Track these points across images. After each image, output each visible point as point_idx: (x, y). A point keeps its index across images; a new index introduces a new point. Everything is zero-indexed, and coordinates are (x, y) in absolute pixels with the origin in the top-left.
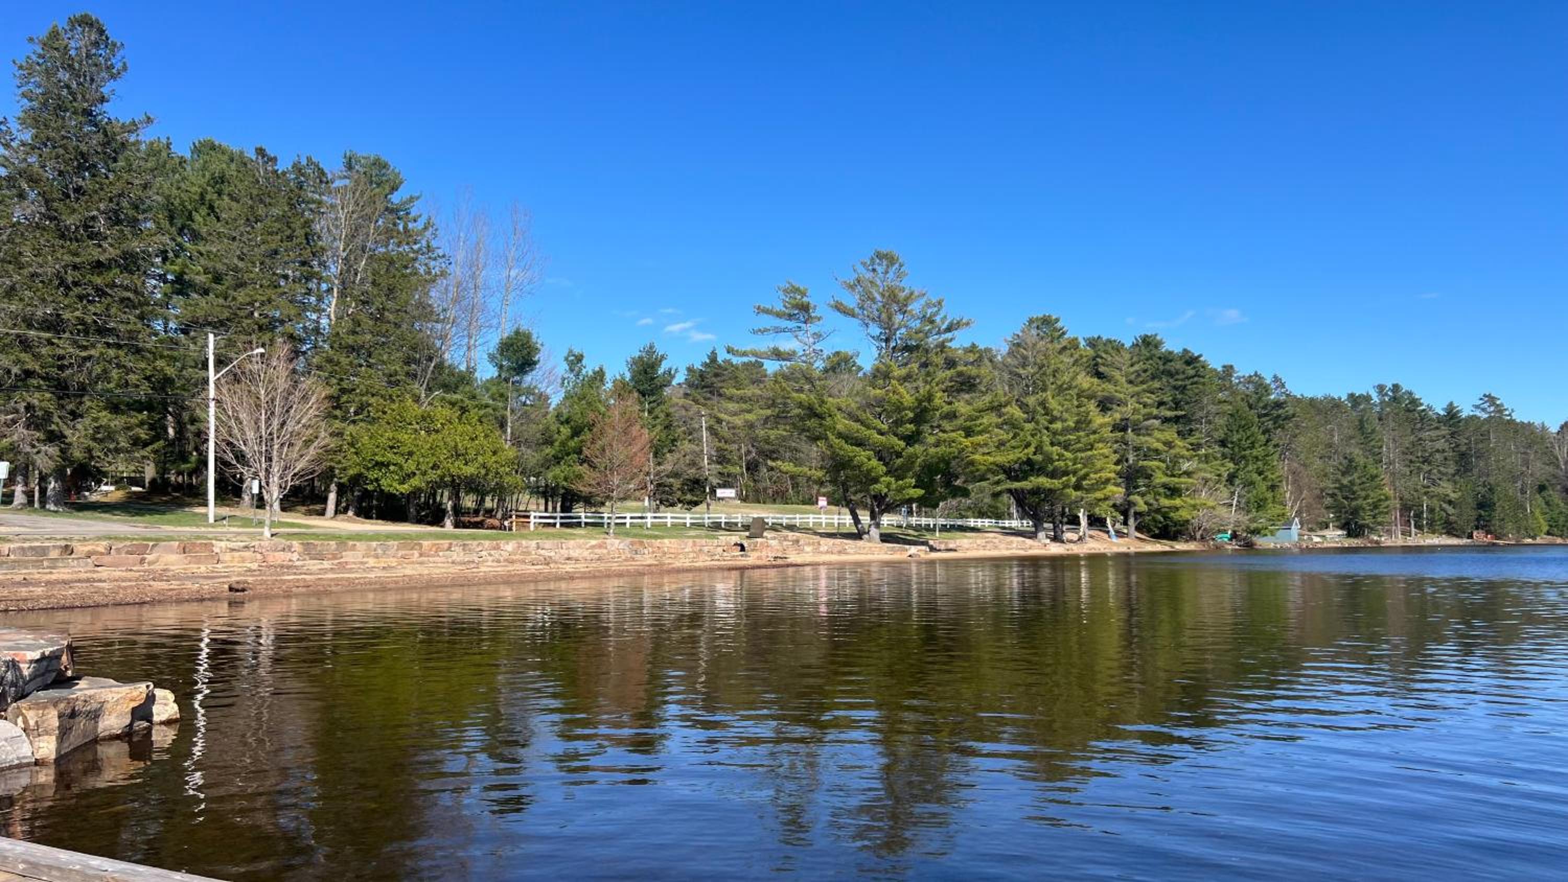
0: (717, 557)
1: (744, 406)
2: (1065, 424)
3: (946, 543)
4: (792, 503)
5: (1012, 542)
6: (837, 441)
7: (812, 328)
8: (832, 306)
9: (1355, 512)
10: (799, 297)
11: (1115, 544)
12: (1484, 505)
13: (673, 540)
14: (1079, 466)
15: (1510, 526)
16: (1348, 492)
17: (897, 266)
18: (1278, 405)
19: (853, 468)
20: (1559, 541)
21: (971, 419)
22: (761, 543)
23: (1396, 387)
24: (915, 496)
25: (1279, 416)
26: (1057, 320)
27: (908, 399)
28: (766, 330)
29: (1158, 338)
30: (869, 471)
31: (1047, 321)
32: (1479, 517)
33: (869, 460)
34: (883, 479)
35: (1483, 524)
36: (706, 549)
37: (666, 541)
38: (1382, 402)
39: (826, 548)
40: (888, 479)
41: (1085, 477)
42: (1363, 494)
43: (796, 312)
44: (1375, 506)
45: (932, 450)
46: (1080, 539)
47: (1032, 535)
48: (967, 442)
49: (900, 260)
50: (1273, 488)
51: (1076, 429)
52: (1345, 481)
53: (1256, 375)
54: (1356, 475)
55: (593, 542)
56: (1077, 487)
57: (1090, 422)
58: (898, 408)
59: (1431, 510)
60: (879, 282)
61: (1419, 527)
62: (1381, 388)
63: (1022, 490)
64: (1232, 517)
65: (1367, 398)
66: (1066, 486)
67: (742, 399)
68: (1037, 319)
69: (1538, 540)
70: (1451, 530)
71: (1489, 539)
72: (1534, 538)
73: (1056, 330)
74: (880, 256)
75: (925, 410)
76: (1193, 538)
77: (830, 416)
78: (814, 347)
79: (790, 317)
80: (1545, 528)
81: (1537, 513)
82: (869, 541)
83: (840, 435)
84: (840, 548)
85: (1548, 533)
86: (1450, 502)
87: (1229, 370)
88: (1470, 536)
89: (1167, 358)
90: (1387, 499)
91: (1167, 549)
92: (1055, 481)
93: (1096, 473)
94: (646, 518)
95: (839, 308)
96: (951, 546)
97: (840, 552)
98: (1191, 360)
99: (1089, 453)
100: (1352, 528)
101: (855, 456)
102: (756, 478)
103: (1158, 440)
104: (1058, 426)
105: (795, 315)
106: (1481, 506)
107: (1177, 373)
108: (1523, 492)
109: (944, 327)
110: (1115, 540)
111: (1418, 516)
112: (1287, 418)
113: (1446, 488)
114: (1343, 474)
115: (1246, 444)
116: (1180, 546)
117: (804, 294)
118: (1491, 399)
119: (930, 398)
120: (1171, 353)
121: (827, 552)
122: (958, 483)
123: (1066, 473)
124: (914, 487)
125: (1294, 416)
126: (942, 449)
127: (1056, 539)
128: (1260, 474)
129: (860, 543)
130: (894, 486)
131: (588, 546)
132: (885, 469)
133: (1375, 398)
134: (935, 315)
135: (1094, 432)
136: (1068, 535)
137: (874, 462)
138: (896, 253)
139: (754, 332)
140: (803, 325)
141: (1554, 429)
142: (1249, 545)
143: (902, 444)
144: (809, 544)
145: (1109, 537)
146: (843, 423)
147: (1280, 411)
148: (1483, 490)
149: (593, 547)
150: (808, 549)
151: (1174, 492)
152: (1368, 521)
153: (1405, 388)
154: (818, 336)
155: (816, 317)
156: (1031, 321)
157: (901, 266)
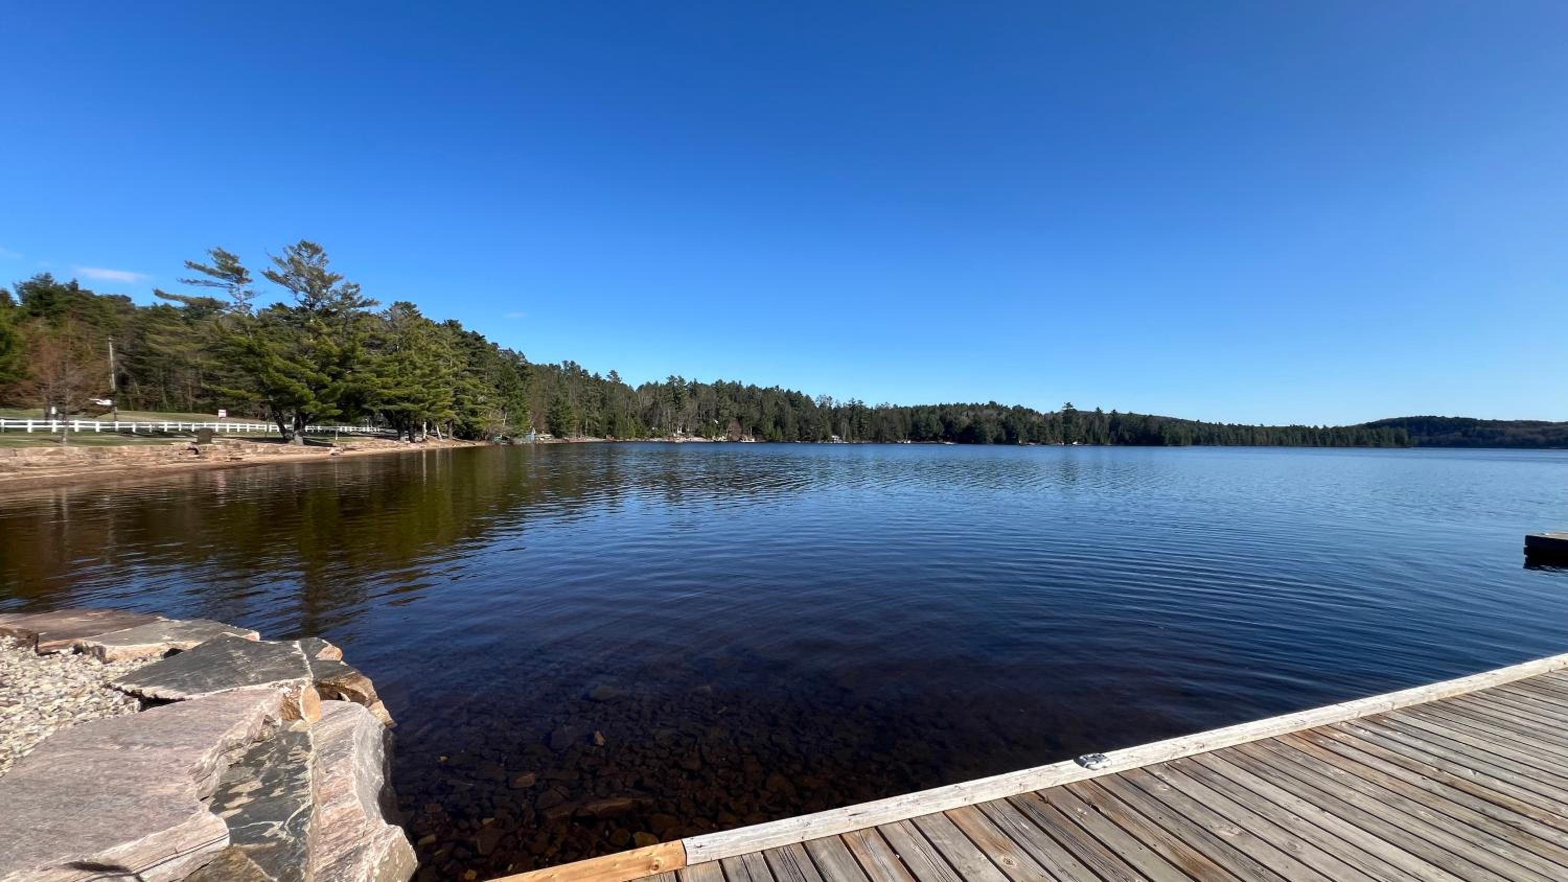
0: (175, 459)
1: (172, 339)
2: (423, 371)
3: (345, 445)
4: (167, 411)
5: (385, 443)
6: (276, 374)
7: (246, 287)
8: (265, 274)
9: (559, 425)
10: (230, 262)
11: (441, 443)
12: (611, 423)
13: (131, 446)
14: (431, 397)
15: (621, 432)
16: (555, 414)
17: (321, 255)
18: (524, 368)
19: (288, 393)
20: (640, 440)
21: (380, 366)
22: (210, 448)
23: (573, 363)
24: (336, 414)
25: (524, 374)
26: (415, 306)
27: (336, 350)
28: (196, 282)
29: (459, 322)
30: (301, 397)
31: (407, 306)
32: (609, 429)
33: (303, 389)
34: (312, 402)
35: (611, 432)
36: (164, 453)
37: (125, 447)
38: (566, 370)
39: (262, 450)
40: (315, 402)
41: (433, 404)
42: (563, 416)
43: (229, 273)
44: (568, 422)
45: (351, 385)
46: (424, 440)
47: (397, 438)
48: (378, 381)
49: (323, 251)
50: (524, 412)
51: (430, 375)
52: (554, 409)
53: (510, 350)
54: (560, 407)
55: (51, 450)
56: (428, 410)
57: (439, 371)
58: (328, 355)
59: (589, 425)
60: (304, 263)
61: (584, 433)
62: (565, 363)
63: (390, 411)
64: (504, 428)
65: (559, 367)
66: (423, 409)
67: (172, 334)
68: (401, 303)
69: (632, 440)
70: (597, 435)
71: (612, 439)
72: (630, 438)
73: (414, 312)
74: (305, 245)
75: (349, 358)
76: (483, 439)
77: (268, 355)
78: (245, 301)
79: (224, 276)
80: (635, 434)
81: (632, 427)
82: (295, 444)
83: (278, 370)
84: (273, 450)
85: (636, 436)
86: (598, 421)
87: (495, 345)
88: (605, 437)
89: (464, 335)
90: (574, 419)
91: (472, 445)
92: (416, 406)
93: (440, 401)
94: (51, 424)
95: (271, 276)
96: (349, 446)
97: (274, 453)
98: (479, 338)
99: (438, 390)
100: (556, 433)
101: (291, 386)
102: (125, 390)
103: (468, 383)
104: (418, 372)
105: (228, 275)
106: (610, 423)
107: (471, 344)
108: (627, 417)
109: (359, 303)
110: (441, 440)
111: (584, 428)
112: (528, 375)
113: (596, 414)
114: (554, 405)
115: (511, 388)
116: (478, 444)
117: (235, 260)
118: (613, 373)
119: (353, 350)
120: (466, 332)
121: (264, 453)
122: (365, 406)
123: (422, 401)
124: (337, 408)
125: (532, 374)
126: (357, 385)
127: (412, 441)
128: (518, 404)
129: (289, 446)
130: (319, 407)
131: (44, 453)
132: (314, 395)
133: (563, 367)
134: (353, 295)
135: (440, 377)
136: (418, 438)
137: (306, 391)
138: (318, 244)
139: (183, 281)
140: (235, 284)
141: (635, 388)
142: (511, 443)
143: (330, 379)
144: (249, 448)
145: (438, 438)
146: (279, 362)
147: (525, 371)
148: (612, 416)
149: (49, 454)
150: (248, 451)
151: (473, 413)
152: (564, 430)
153: (577, 363)
154: (249, 294)
155: (247, 279)
156: (397, 304)
157: (324, 255)
